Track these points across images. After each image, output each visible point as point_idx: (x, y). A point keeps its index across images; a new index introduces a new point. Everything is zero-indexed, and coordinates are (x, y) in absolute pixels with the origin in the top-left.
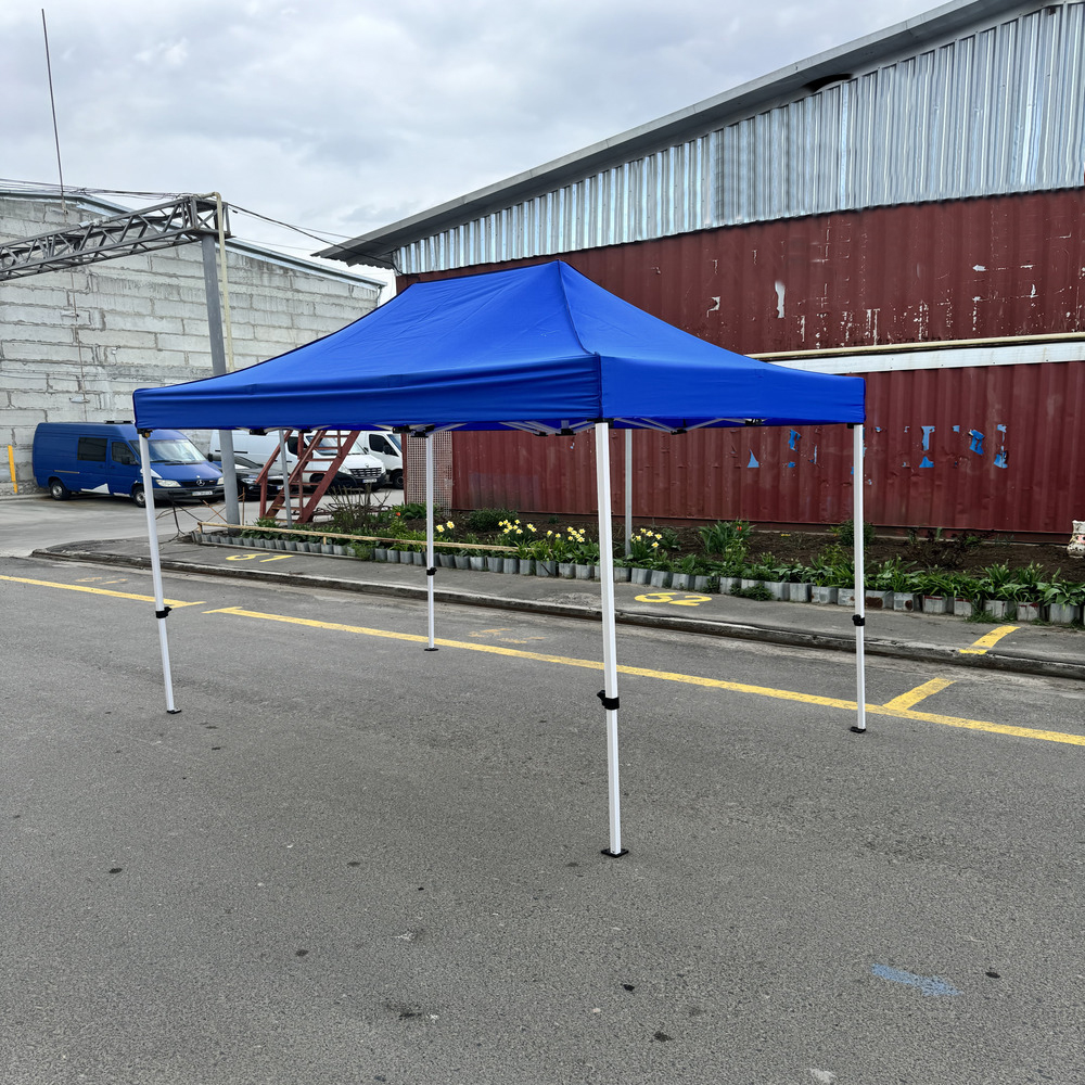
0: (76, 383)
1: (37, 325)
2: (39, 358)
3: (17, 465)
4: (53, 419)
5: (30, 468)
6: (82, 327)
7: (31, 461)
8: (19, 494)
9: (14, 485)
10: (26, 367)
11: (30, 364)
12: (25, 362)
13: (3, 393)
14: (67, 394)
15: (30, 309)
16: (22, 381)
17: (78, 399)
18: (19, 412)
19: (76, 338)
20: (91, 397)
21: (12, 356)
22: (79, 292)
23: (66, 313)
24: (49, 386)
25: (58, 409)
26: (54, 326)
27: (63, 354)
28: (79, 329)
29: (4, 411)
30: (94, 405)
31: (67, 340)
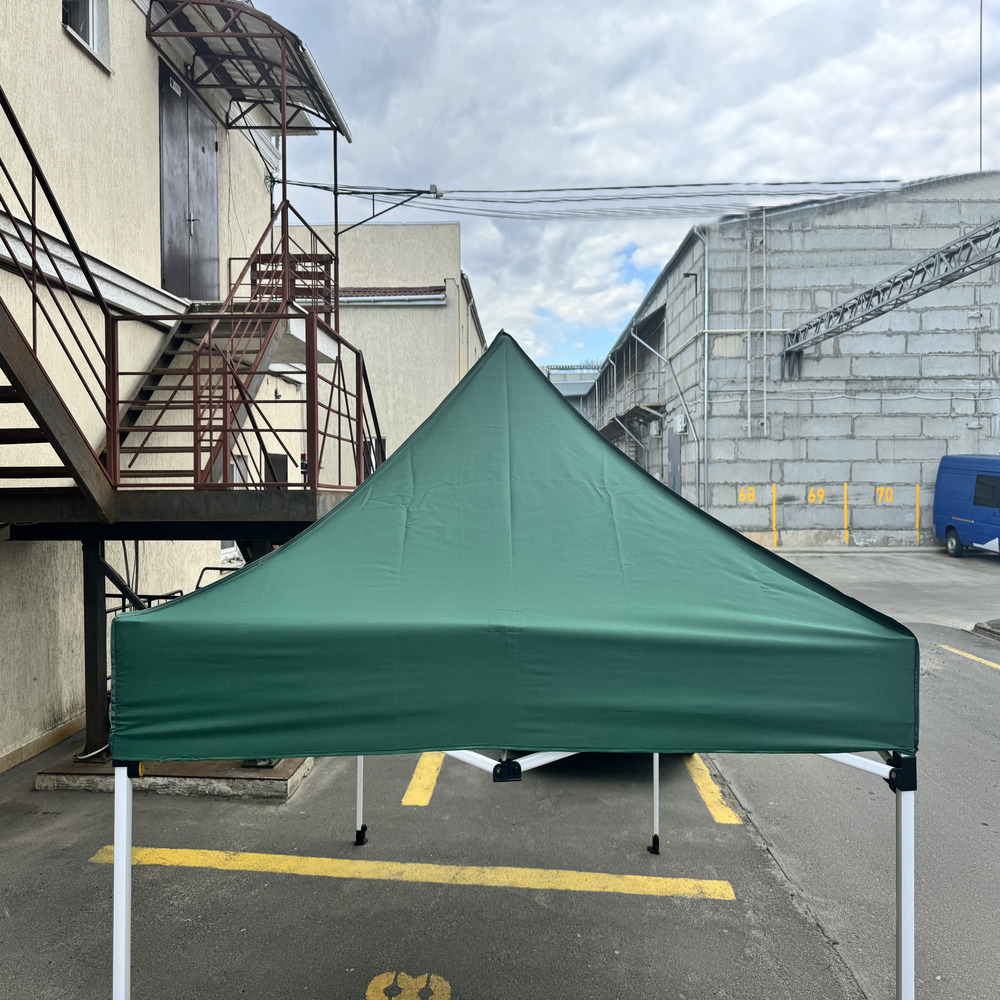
0: (973, 404)
1: (948, 332)
2: (946, 373)
3: (921, 509)
4: (953, 452)
5: (930, 513)
6: (984, 330)
7: (932, 504)
8: (920, 545)
9: (916, 533)
10: (937, 386)
11: (940, 382)
12: (936, 379)
13: (918, 420)
14: (966, 419)
15: (945, 313)
16: (930, 403)
17: (974, 424)
18: (928, 442)
19: (977, 345)
20: (984, 421)
21: (927, 373)
22: (984, 285)
23: (972, 314)
24: (953, 409)
25: (957, 438)
26: (961, 332)
27: (967, 367)
28: (982, 332)
29: (916, 442)
30: (986, 432)
31: (970, 348)
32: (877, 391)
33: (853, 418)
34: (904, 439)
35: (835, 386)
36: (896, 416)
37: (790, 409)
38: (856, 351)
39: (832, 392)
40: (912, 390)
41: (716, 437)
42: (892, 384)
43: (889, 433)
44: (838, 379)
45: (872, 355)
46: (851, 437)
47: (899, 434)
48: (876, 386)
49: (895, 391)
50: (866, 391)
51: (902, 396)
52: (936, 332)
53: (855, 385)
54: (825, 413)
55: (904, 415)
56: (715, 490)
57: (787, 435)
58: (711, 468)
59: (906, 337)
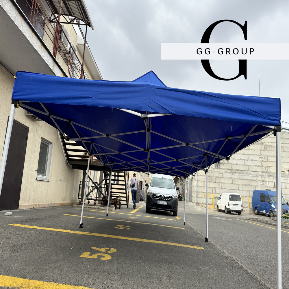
0: (261, 178)
1: (255, 160)
2: (254, 170)
3: (249, 203)
4: (257, 189)
5: (252, 204)
6: (263, 161)
7: (252, 202)
8: (249, 212)
9: (248, 209)
10: (252, 173)
11: (253, 172)
12: (252, 171)
13: (248, 181)
14: (260, 182)
15: (254, 156)
16: (251, 177)
17: (262, 183)
18: (251, 186)
19: (262, 164)
20: (264, 182)
21: (250, 170)
22: (263, 150)
23: (260, 157)
24: (256, 179)
25: (258, 186)
26: (258, 161)
27: (259, 169)
28: (262, 161)
29: (248, 186)
30: (265, 185)
31: (260, 165)
32: (238, 173)
33: (233, 179)
34: (245, 185)
35: (228, 171)
36: (243, 179)
37: (217, 175)
38: (233, 163)
39: (227, 172)
40: (246, 173)
41: (199, 180)
42: (242, 172)
43: (241, 183)
44: (229, 169)
45: (237, 164)
46: (232, 184)
47: (244, 184)
48: (238, 172)
49: (242, 173)
50: (235, 172)
51: (244, 175)
52: (252, 160)
53: (233, 171)
54: (226, 177)
55: (245, 179)
56: (199, 193)
57: (216, 181)
58: (198, 188)
59: (245, 161)
